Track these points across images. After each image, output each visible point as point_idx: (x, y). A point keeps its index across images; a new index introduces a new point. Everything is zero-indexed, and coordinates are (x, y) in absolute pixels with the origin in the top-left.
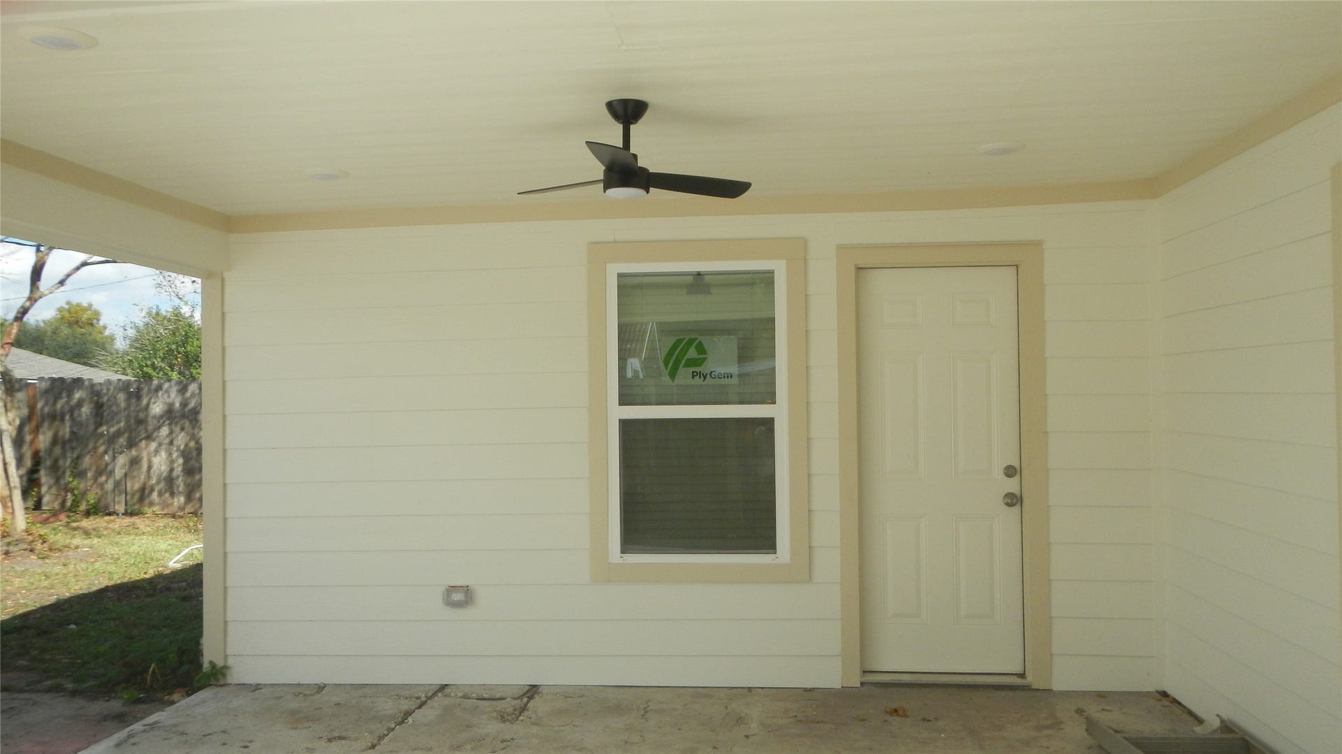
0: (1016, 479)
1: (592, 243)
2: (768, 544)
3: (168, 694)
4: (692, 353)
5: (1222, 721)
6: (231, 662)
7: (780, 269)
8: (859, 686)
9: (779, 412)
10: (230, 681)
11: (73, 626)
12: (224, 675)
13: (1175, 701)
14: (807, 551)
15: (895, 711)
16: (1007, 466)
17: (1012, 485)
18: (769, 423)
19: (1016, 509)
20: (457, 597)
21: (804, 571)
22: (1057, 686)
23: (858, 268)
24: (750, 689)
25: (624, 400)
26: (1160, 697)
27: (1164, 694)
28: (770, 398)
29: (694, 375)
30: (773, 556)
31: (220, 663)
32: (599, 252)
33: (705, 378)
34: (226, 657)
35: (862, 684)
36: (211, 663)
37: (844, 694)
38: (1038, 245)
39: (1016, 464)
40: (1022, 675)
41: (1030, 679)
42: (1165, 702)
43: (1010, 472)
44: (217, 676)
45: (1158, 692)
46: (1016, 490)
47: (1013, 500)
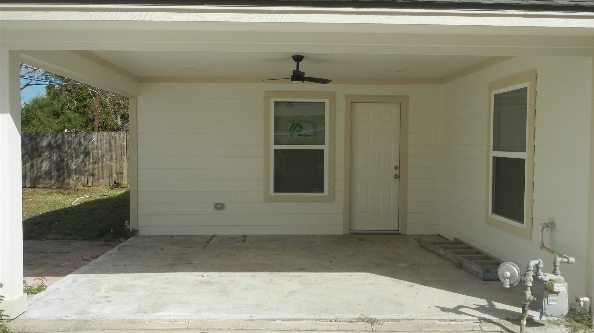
0: (398, 170)
1: (266, 91)
2: (321, 190)
3: (118, 239)
4: (298, 128)
5: (455, 238)
6: (139, 228)
7: (327, 101)
8: (348, 234)
9: (325, 148)
10: (139, 235)
11: (56, 223)
12: (138, 233)
13: (442, 237)
14: (333, 191)
15: (361, 239)
16: (396, 166)
17: (396, 172)
18: (322, 152)
19: (398, 179)
20: (219, 206)
21: (332, 199)
22: (408, 233)
23: (352, 102)
24: (314, 235)
25: (276, 143)
26: (438, 236)
27: (439, 235)
28: (323, 144)
29: (299, 135)
30: (322, 193)
31: (136, 229)
32: (268, 94)
33: (302, 136)
34: (138, 227)
35: (349, 233)
36: (133, 229)
37: (344, 236)
38: (407, 97)
39: (398, 166)
40: (398, 231)
41: (400, 231)
42: (439, 237)
43: (396, 168)
44: (135, 233)
45: (437, 235)
46: (397, 173)
47: (397, 177)
